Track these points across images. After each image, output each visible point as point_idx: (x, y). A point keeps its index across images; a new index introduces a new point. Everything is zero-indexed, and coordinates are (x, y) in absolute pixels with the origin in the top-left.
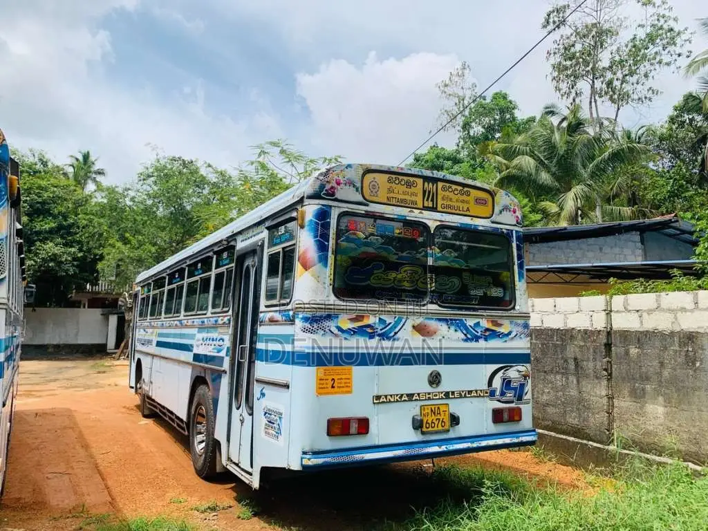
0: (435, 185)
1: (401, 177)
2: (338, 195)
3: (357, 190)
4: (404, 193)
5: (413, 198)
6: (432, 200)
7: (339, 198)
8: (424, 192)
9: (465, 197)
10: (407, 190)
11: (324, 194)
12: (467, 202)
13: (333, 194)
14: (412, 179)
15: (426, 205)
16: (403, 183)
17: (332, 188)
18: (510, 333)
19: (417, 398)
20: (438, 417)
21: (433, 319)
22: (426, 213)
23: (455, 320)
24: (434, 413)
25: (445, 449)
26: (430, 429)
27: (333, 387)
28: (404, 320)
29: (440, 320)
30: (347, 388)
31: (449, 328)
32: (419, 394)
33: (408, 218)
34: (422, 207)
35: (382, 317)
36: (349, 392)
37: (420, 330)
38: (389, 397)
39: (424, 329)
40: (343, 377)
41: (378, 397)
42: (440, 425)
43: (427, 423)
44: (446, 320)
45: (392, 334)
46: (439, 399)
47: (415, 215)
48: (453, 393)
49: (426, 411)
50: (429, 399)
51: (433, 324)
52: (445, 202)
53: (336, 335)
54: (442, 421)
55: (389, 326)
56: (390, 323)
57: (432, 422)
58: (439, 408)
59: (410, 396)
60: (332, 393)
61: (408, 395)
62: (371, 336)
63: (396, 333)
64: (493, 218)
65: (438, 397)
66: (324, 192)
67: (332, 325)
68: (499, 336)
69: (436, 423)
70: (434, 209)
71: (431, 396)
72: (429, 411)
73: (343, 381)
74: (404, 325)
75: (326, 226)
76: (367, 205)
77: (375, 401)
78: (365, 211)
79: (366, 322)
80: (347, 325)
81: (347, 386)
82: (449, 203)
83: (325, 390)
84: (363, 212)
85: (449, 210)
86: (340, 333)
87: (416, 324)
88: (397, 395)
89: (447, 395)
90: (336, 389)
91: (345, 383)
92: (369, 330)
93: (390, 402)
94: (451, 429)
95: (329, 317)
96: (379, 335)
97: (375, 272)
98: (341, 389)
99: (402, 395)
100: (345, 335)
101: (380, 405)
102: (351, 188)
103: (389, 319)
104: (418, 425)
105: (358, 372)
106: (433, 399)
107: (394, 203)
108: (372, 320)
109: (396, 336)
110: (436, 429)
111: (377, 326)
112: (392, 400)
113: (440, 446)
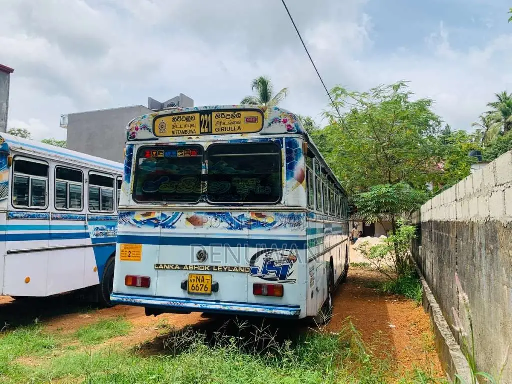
0: (210, 115)
1: (182, 116)
3: (150, 131)
4: (185, 127)
5: (193, 129)
6: (208, 127)
8: (201, 123)
9: (236, 120)
10: (188, 123)
12: (239, 123)
13: (134, 137)
14: (191, 115)
15: (203, 131)
16: (184, 119)
17: (134, 133)
18: (274, 223)
19: (187, 268)
20: (203, 283)
21: (203, 213)
23: (221, 213)
24: (199, 281)
25: (200, 307)
26: (195, 291)
27: (130, 256)
28: (180, 215)
29: (209, 214)
30: (138, 258)
31: (216, 219)
32: (188, 266)
33: (187, 143)
34: (199, 134)
35: (164, 213)
36: (139, 260)
37: (193, 221)
39: (196, 221)
40: (137, 251)
41: (158, 266)
42: (203, 289)
43: (193, 286)
44: (214, 214)
45: (171, 224)
46: (204, 271)
47: (194, 140)
48: (217, 268)
49: (193, 278)
50: (196, 270)
51: (203, 217)
52: (219, 127)
53: (133, 225)
54: (206, 287)
55: (169, 219)
56: (170, 217)
57: (197, 287)
58: (203, 277)
59: (182, 267)
60: (129, 260)
61: (180, 266)
62: (156, 226)
63: (174, 224)
64: (263, 131)
65: (204, 269)
67: (130, 219)
68: (263, 225)
69: (200, 288)
71: (198, 268)
72: (196, 279)
73: (136, 253)
74: (180, 218)
76: (157, 140)
77: (156, 268)
78: (156, 144)
79: (153, 216)
80: (140, 219)
81: (138, 257)
83: (125, 258)
84: (155, 145)
85: (223, 132)
86: (135, 224)
87: (189, 218)
88: (172, 265)
89: (211, 268)
90: (131, 258)
91: (137, 255)
92: (155, 222)
95: (129, 214)
96: (161, 225)
97: (163, 183)
98: (135, 258)
99: (175, 266)
100: (139, 225)
102: (146, 131)
106: (199, 270)
107: (178, 135)
108: (157, 215)
109: (174, 226)
110: (199, 292)
111: (160, 219)
113: (196, 304)
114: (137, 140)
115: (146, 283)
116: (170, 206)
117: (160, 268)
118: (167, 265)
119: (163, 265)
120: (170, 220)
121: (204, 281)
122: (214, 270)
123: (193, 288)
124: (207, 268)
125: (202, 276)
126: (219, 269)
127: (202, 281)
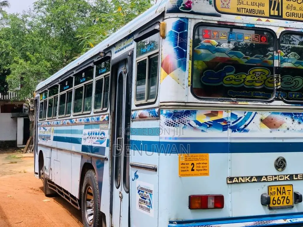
2: (194, 9)
3: (210, 3)
5: (261, 8)
6: (278, 9)
7: (195, 11)
11: (181, 8)
13: (190, 8)
15: (272, 13)
19: (265, 180)
20: (284, 195)
21: (278, 113)
22: (273, 21)
23: (299, 114)
24: (280, 192)
25: (290, 222)
26: (277, 205)
27: (193, 170)
28: (253, 115)
29: (285, 114)
30: (204, 170)
31: (293, 121)
32: (266, 177)
33: (256, 26)
34: (268, 16)
35: (234, 112)
36: (207, 174)
37: (268, 122)
38: (240, 179)
39: (271, 122)
40: (201, 162)
41: (231, 179)
43: (273, 200)
44: (291, 114)
45: (243, 127)
46: (284, 180)
47: (263, 23)
48: (297, 176)
49: (273, 190)
50: (276, 180)
51: (279, 118)
52: (289, 11)
53: (195, 128)
54: (287, 199)
56: (241, 118)
57: (278, 200)
58: (284, 188)
59: (259, 178)
60: (192, 175)
61: (257, 177)
62: (225, 128)
63: (246, 126)
65: (283, 179)
66: (182, 6)
67: (191, 119)
70: (279, 17)
71: (277, 178)
72: (276, 190)
73: (201, 165)
74: (253, 118)
75: (184, 36)
76: (220, 16)
77: (229, 182)
78: (218, 21)
79: (219, 117)
80: (204, 119)
81: (205, 170)
82: (293, 11)
83: (187, 173)
84: (216, 22)
85: (293, 18)
86: (197, 126)
87: (264, 118)
88: (248, 177)
89: (291, 177)
90: (195, 172)
91: (203, 167)
92: (223, 124)
93: (241, 182)
94: (294, 205)
95: (188, 113)
96: (231, 128)
97: (227, 74)
98: (200, 172)
99: (252, 177)
100: (202, 128)
101: (233, 185)
103: (240, 114)
104: (266, 202)
105: (213, 158)
106: (279, 181)
107: (243, 13)
108: (225, 115)
109: (246, 128)
110: (281, 205)
111: (229, 120)
112: (243, 181)
113: (285, 219)
114: (193, 13)
115: (219, 202)
116: (241, 104)
117: (234, 181)
118: (242, 178)
119: (238, 178)
120: (241, 122)
121: (285, 192)
122: (295, 178)
123: (274, 202)
124: (287, 177)
125: (282, 187)
126: (299, 177)
127: (283, 193)
